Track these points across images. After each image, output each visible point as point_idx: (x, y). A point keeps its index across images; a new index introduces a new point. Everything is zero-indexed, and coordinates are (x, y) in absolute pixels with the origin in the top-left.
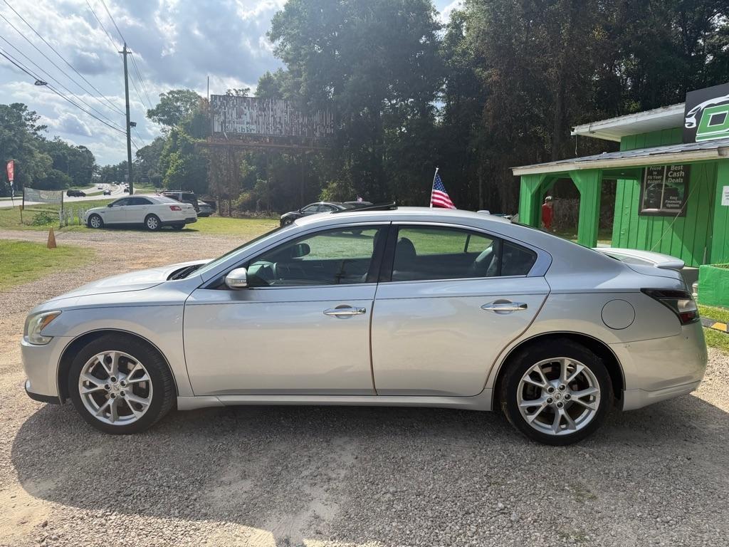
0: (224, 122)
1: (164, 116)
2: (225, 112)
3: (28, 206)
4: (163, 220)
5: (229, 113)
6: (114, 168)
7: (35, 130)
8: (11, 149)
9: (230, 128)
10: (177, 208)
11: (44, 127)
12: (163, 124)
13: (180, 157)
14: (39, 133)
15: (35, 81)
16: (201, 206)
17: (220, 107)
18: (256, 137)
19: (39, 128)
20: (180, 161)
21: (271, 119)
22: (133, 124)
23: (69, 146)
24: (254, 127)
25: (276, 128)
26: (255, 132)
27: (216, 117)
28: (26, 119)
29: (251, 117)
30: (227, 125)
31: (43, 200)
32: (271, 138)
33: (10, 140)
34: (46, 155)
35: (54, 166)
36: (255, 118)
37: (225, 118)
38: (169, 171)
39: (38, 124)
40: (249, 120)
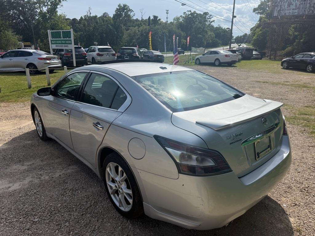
0: (280, 10)
1: (260, 10)
2: (281, 5)
3: (192, 55)
4: (221, 61)
5: (283, 5)
6: (241, 36)
7: (211, 23)
8: (200, 31)
9: (283, 13)
10: (228, 56)
11: (214, 21)
12: (260, 14)
13: (261, 30)
14: (212, 24)
15: (181, 4)
16: (254, 54)
17: (279, 3)
18: (297, 17)
19: (212, 22)
20: (260, 32)
21: (308, 5)
22: (235, 17)
23: (223, 28)
24: (296, 11)
25: (310, 10)
26: (296, 14)
27: (276, 8)
28: (208, 19)
29: (296, 6)
30: (281, 12)
31: (198, 52)
32: (306, 15)
33: (200, 28)
34: (212, 33)
35: (216, 37)
36: (298, 5)
37: (281, 8)
38: (254, 37)
39: (211, 20)
40: (294, 7)
